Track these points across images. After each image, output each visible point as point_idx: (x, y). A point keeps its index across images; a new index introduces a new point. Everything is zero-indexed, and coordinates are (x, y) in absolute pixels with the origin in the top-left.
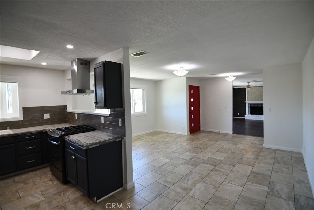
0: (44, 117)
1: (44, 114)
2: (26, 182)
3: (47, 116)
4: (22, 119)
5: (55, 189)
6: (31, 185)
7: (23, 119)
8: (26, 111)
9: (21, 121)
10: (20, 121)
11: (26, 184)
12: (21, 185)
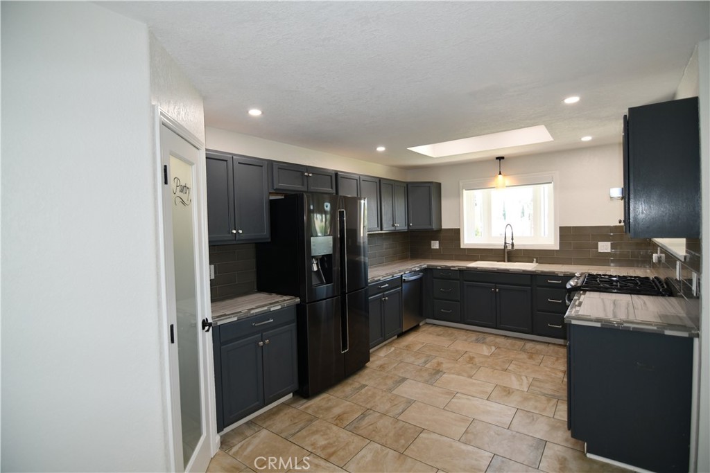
0: (597, 248)
1: (599, 243)
2: (534, 356)
3: (604, 247)
4: (558, 248)
5: (553, 388)
6: (534, 363)
7: (560, 248)
8: (566, 233)
9: (557, 251)
10: (554, 250)
11: (531, 357)
12: (524, 356)
